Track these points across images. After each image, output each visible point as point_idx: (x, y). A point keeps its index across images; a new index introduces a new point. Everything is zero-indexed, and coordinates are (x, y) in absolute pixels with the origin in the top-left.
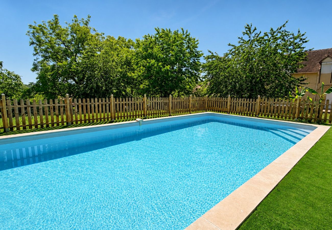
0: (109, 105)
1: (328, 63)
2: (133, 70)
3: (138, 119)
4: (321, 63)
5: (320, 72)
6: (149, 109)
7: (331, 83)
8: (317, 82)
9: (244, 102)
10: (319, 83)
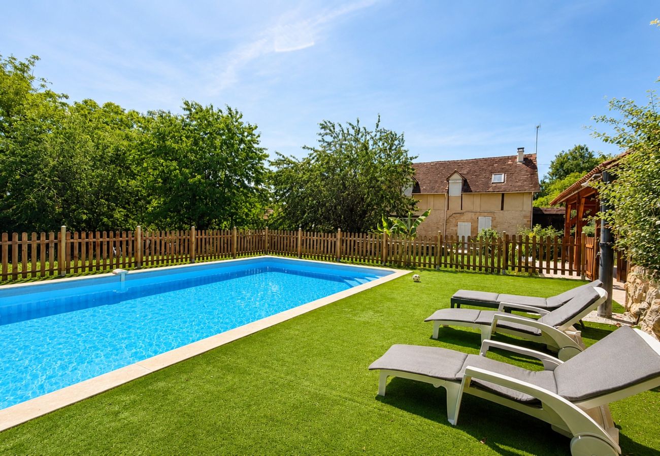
0: (56, 245)
1: (457, 181)
2: (133, 176)
3: (117, 271)
4: (448, 180)
5: (448, 192)
6: (147, 251)
7: (461, 209)
8: (446, 209)
9: (324, 239)
10: (448, 209)
